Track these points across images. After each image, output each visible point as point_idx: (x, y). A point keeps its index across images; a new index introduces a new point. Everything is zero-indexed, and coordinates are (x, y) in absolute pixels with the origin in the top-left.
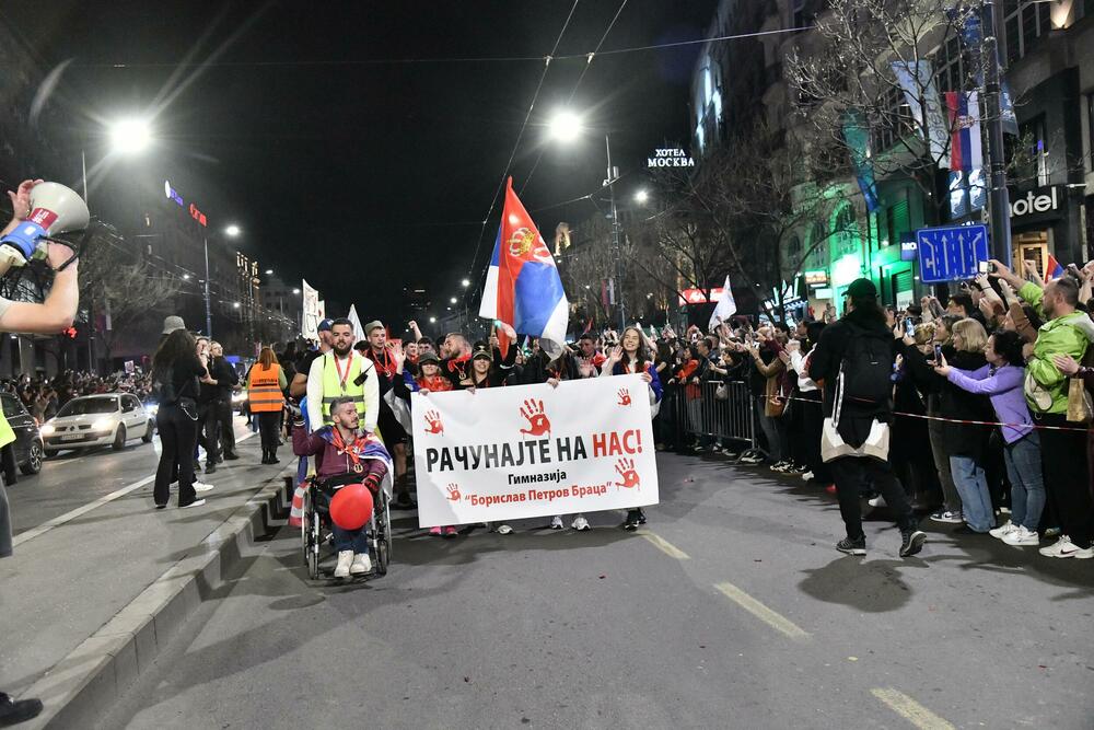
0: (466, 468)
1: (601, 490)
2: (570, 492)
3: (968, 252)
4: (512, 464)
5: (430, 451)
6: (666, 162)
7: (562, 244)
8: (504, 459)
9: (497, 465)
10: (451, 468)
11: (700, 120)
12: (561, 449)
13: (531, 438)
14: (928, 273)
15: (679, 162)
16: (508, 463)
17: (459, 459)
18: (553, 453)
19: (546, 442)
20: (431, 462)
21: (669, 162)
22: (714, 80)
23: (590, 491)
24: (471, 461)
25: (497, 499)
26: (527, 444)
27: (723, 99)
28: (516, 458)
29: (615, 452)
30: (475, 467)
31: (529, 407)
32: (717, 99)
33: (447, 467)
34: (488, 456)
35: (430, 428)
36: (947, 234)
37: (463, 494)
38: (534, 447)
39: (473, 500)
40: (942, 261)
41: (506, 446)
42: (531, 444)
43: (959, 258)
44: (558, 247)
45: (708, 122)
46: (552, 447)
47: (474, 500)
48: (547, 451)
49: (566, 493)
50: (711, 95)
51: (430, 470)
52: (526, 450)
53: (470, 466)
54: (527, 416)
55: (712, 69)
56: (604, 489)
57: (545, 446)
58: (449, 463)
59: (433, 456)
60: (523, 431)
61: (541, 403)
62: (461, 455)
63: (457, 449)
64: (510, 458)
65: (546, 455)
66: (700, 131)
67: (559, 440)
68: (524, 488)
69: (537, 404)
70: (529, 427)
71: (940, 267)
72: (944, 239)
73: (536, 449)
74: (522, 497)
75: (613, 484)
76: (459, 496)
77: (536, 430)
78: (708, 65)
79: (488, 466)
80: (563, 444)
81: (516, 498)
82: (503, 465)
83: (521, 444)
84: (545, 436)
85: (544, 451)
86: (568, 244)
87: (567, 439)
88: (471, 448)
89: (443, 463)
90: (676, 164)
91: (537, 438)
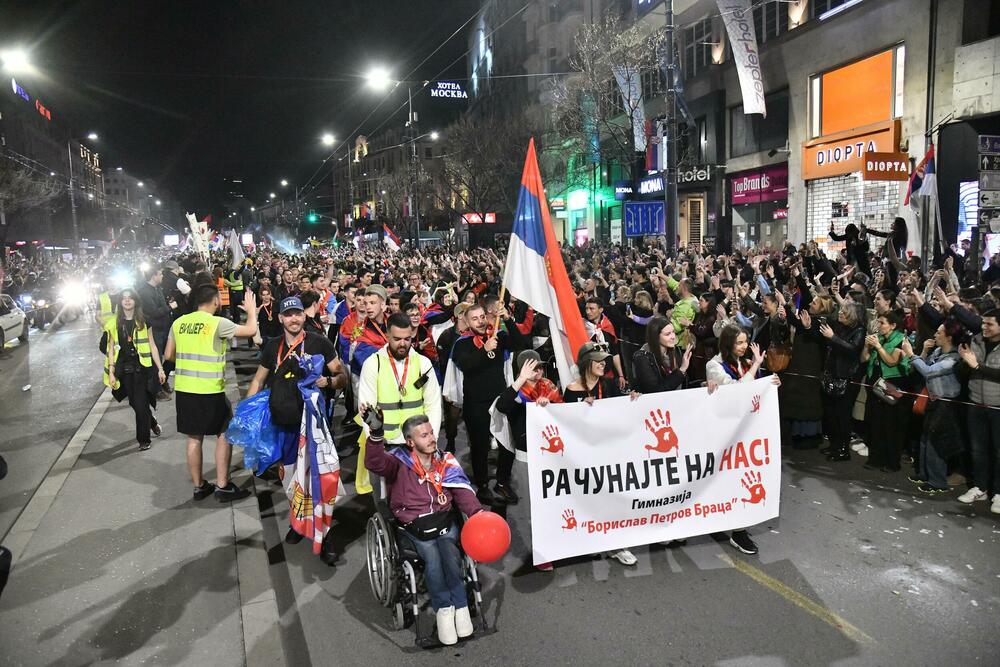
0: (586, 491)
1: (725, 508)
2: (693, 511)
3: (654, 219)
4: (637, 487)
5: (545, 473)
6: (445, 93)
7: (361, 153)
8: (629, 481)
9: (621, 490)
10: (568, 492)
11: (475, 68)
12: (690, 468)
13: (656, 455)
14: (630, 230)
15: (456, 94)
16: (632, 486)
17: (578, 481)
18: (682, 473)
19: (673, 460)
20: (546, 486)
21: (448, 94)
22: (488, 40)
23: (714, 509)
24: (593, 484)
25: (615, 525)
26: (653, 462)
27: (494, 57)
28: (641, 479)
29: (741, 464)
30: (596, 491)
31: (655, 419)
32: (489, 55)
33: (563, 491)
34: (612, 478)
35: (548, 446)
36: (642, 206)
37: (579, 522)
38: (661, 466)
39: (589, 526)
40: (638, 223)
41: (630, 466)
42: (657, 463)
43: (648, 222)
44: (357, 155)
45: (482, 71)
46: (681, 465)
47: (591, 527)
48: (675, 470)
49: (688, 513)
50: (484, 52)
51: (545, 496)
52: (652, 469)
53: (591, 490)
54: (653, 430)
55: (485, 30)
56: (729, 507)
57: (673, 465)
58: (567, 487)
59: (548, 478)
60: (648, 447)
61: (668, 414)
62: (582, 477)
63: (577, 471)
64: (635, 480)
65: (674, 476)
66: (474, 76)
67: (687, 458)
68: (647, 512)
69: (664, 414)
70: (654, 442)
71: (637, 227)
72: (640, 210)
73: (663, 468)
74: (644, 521)
75: (739, 500)
76: (575, 524)
77: (663, 446)
78: (483, 27)
79: (611, 490)
80: (693, 462)
81: (637, 522)
82: (628, 488)
83: (646, 463)
84: (672, 453)
85: (671, 471)
86: (365, 153)
87: (697, 456)
88: (593, 469)
89: (560, 486)
90: (453, 95)
91: (664, 456)
